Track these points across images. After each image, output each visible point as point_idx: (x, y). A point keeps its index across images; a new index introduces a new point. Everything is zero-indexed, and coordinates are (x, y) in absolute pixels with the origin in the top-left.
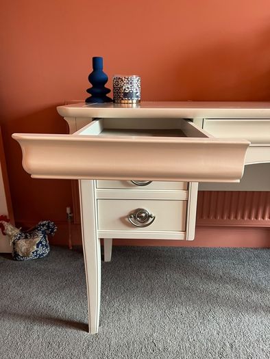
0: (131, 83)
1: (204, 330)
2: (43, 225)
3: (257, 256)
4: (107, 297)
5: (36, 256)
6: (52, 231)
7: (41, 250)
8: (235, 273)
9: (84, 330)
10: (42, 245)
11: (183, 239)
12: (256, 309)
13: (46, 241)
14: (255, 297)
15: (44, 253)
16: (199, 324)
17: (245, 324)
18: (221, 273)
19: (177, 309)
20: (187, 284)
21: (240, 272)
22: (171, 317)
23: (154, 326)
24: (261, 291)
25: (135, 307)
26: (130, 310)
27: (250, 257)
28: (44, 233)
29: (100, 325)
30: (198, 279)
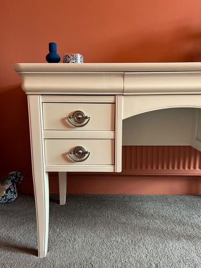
0: (76, 59)
1: (135, 254)
2: (12, 175)
3: (182, 200)
4: (58, 230)
5: (5, 200)
6: (19, 180)
7: (9, 196)
8: (163, 213)
9: (34, 254)
10: (11, 192)
11: (112, 171)
12: (179, 237)
13: (15, 189)
14: (178, 229)
15: (12, 198)
16: (131, 249)
17: (170, 249)
18: (152, 212)
19: (114, 238)
20: (124, 220)
21: (167, 211)
22: (109, 244)
23: (94, 251)
24: (184, 225)
25: (79, 237)
26: (75, 239)
27: (176, 201)
28: (13, 181)
29: (48, 251)
30: (133, 217)
